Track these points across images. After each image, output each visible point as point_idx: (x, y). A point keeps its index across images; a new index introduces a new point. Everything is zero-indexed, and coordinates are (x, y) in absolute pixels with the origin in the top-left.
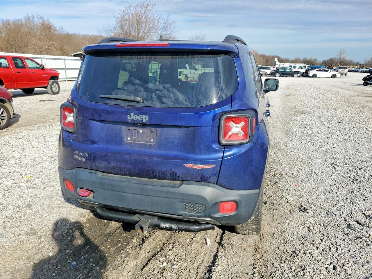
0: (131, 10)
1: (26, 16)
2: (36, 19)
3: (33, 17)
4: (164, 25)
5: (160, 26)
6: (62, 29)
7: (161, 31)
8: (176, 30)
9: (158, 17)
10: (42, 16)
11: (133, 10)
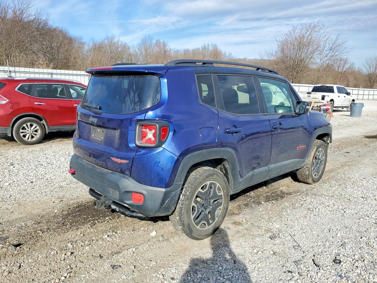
0: (295, 33)
1: (203, 45)
2: (210, 47)
3: (208, 45)
4: (332, 46)
5: (327, 48)
6: (231, 54)
7: (327, 52)
8: (345, 51)
9: (325, 39)
10: (216, 44)
11: (298, 32)
